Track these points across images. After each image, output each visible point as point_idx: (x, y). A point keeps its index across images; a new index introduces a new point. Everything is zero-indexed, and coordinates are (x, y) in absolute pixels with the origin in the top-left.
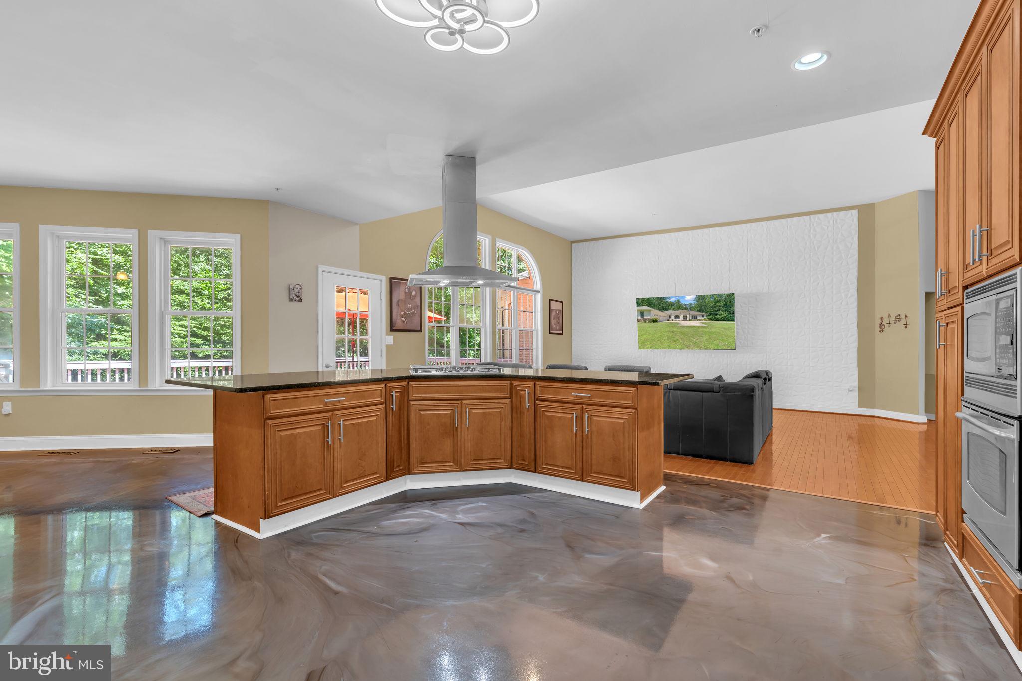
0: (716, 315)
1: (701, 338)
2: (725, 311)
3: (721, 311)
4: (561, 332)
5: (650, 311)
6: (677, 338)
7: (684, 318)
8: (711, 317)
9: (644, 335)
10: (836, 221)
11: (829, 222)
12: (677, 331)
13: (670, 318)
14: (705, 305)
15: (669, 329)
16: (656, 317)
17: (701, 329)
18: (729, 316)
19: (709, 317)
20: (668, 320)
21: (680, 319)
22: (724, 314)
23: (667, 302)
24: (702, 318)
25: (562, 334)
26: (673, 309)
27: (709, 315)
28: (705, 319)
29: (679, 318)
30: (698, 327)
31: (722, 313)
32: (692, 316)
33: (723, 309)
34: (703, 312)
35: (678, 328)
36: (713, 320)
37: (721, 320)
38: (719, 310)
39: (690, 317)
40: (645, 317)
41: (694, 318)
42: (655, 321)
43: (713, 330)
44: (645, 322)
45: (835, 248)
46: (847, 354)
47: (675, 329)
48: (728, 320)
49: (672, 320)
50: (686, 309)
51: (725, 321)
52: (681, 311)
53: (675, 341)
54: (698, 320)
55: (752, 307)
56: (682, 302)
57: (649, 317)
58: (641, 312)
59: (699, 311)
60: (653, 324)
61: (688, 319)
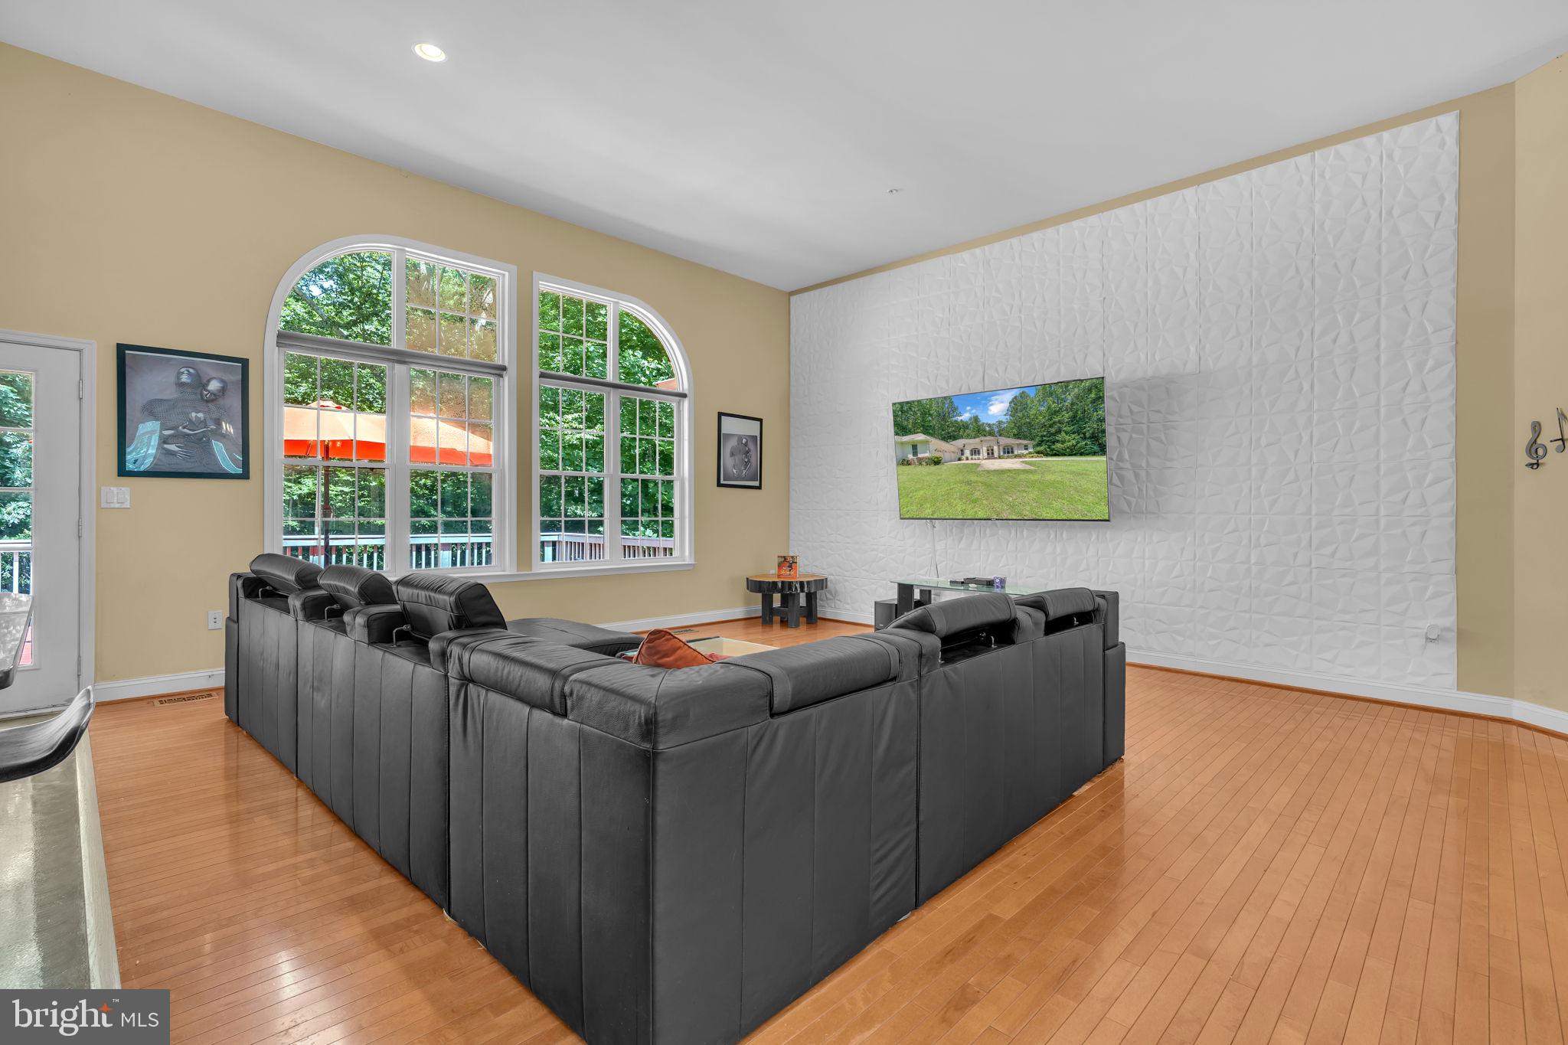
0: (1054, 443)
1: (1025, 494)
2: (1073, 433)
3: (1063, 434)
4: (757, 484)
5: (927, 442)
6: (977, 494)
7: (988, 454)
8: (1041, 448)
9: (920, 489)
10: (1390, 157)
11: (1368, 160)
12: (976, 482)
13: (962, 454)
14: (1030, 423)
15: (961, 478)
16: (938, 455)
17: (1022, 476)
18: (1084, 443)
19: (1039, 449)
20: (960, 459)
21: (981, 457)
22: (1071, 440)
23: (956, 421)
24: (1025, 452)
25: (759, 488)
26: (968, 437)
27: (1039, 445)
28: (1030, 453)
29: (979, 454)
30: (1018, 472)
31: (1067, 438)
32: (1004, 449)
33: (1068, 429)
34: (1025, 438)
35: (978, 474)
36: (1047, 455)
37: (1065, 455)
38: (1059, 431)
39: (999, 451)
40: (920, 456)
41: (1008, 451)
42: (937, 462)
43: (1049, 477)
44: (921, 464)
45: (1385, 234)
46: (1424, 534)
47: (974, 478)
48: (1082, 454)
49: (967, 459)
50: (991, 434)
51: (1075, 455)
52: (982, 438)
53: (975, 501)
54: (1016, 456)
55: (1159, 412)
56: (983, 420)
57: (927, 455)
58: (913, 446)
59: (1017, 436)
60: (933, 468)
61: (996, 455)
